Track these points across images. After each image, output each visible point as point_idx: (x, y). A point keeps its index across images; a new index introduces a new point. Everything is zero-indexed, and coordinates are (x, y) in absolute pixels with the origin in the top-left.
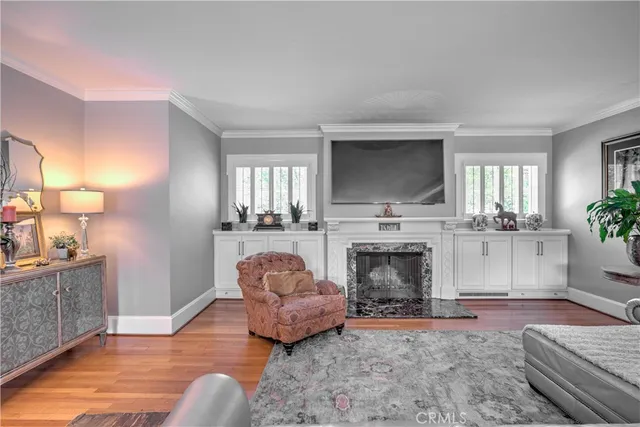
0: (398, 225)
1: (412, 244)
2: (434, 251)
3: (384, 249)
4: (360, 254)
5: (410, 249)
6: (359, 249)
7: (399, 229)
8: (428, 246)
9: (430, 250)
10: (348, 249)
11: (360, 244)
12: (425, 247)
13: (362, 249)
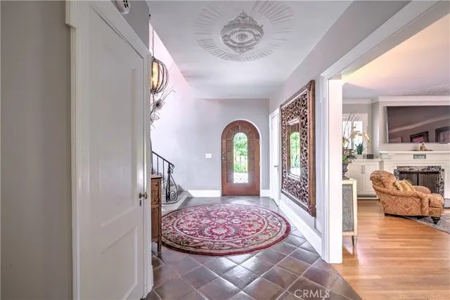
0: (425, 156)
1: (432, 167)
2: (446, 171)
3: (416, 170)
4: (401, 173)
5: (431, 170)
6: (401, 170)
7: (425, 158)
8: (442, 168)
9: (443, 170)
10: (395, 170)
11: (402, 167)
12: (440, 169)
13: (403, 169)
